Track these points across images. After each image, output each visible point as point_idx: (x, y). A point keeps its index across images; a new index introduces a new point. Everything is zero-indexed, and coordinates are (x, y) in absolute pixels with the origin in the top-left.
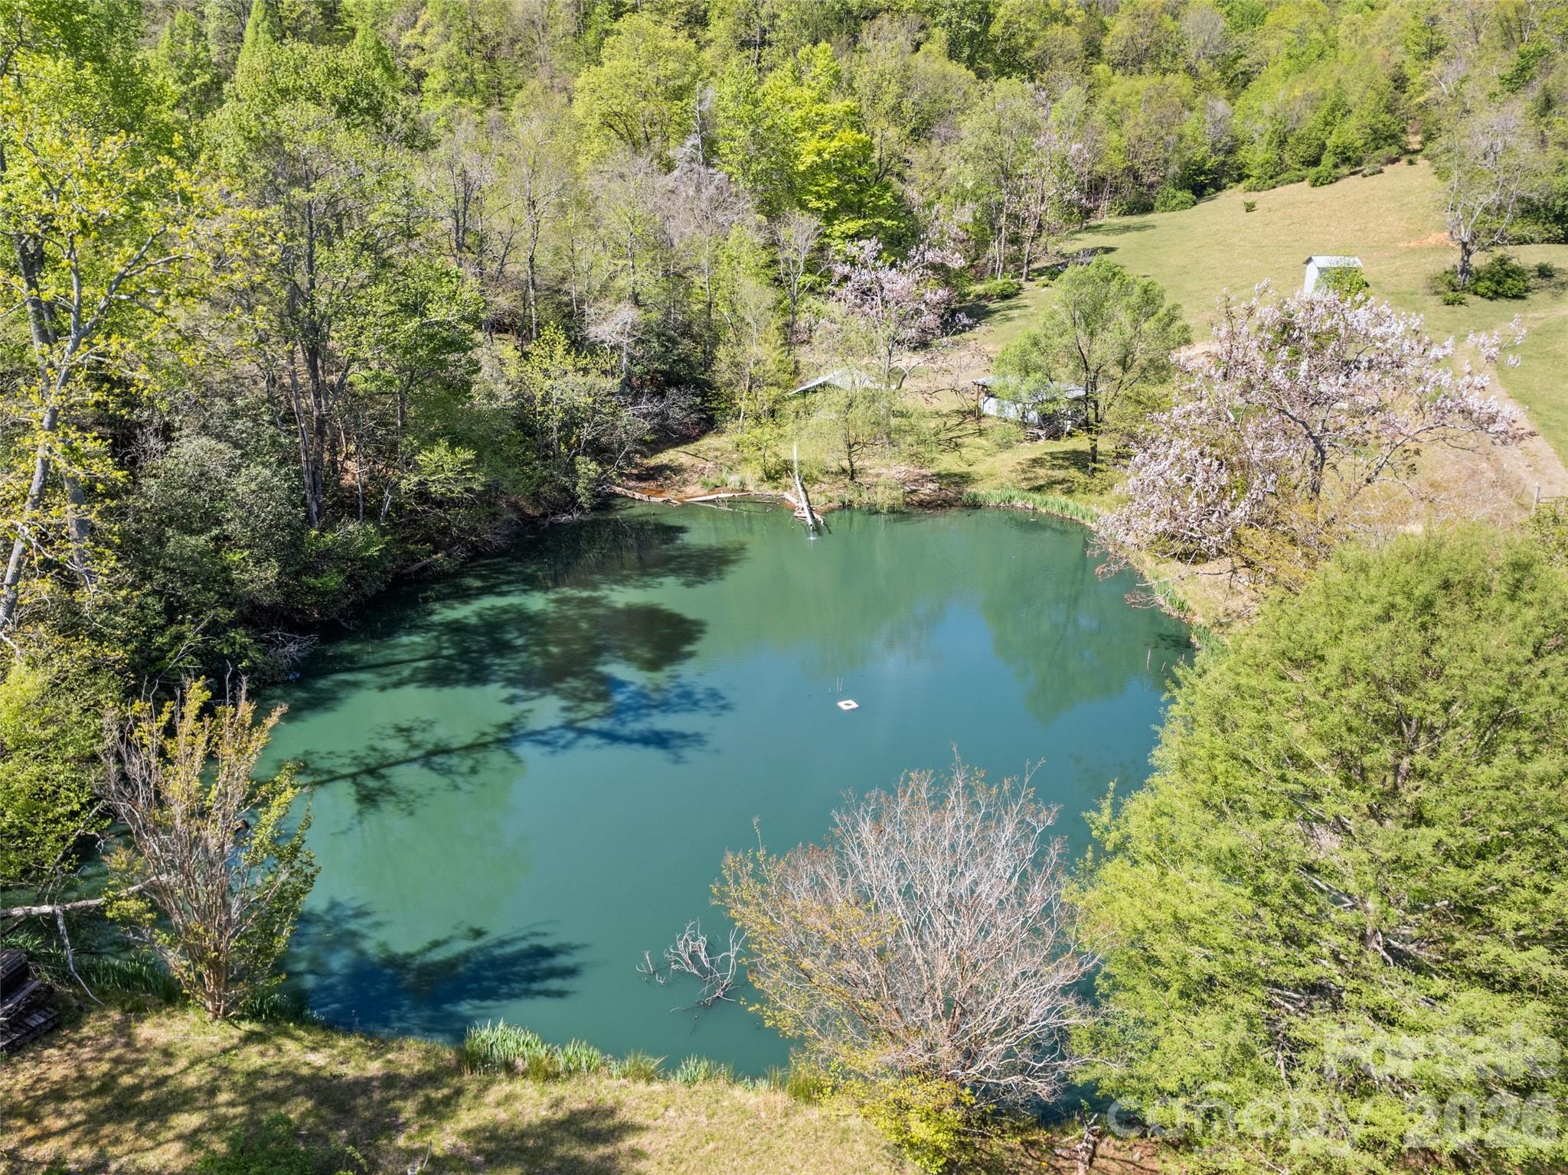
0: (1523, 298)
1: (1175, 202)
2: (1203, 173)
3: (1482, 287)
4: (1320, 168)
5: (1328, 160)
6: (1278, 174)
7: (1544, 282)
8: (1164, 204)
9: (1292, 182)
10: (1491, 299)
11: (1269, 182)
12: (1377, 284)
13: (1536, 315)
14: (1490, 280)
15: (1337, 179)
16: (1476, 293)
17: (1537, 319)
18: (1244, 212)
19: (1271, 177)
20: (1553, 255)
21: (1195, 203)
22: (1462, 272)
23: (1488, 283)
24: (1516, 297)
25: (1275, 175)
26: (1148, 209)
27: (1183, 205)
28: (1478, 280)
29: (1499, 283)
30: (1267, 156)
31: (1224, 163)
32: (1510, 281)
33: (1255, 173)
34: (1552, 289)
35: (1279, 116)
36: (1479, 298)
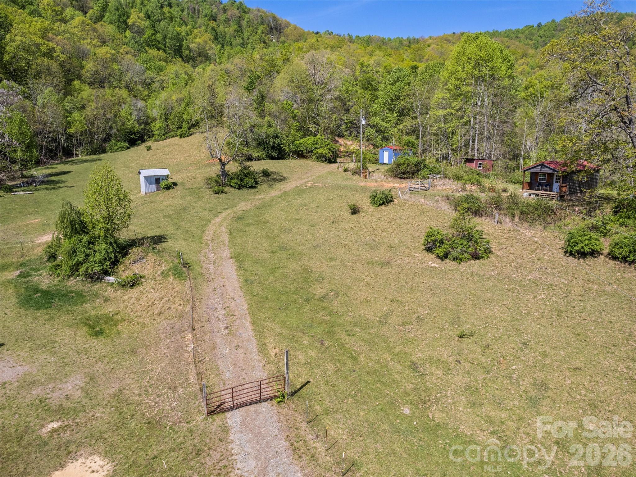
0: (255, 187)
1: (116, 147)
2: (134, 134)
3: (233, 182)
4: (183, 129)
5: (185, 126)
6: (167, 133)
7: (265, 179)
8: (111, 148)
9: (173, 137)
10: (239, 189)
11: (163, 137)
12: (183, 184)
13: (260, 197)
14: (237, 179)
15: (191, 135)
16: (231, 187)
17: (260, 199)
18: (146, 151)
19: (164, 135)
20: (271, 165)
21: (128, 148)
22: (223, 175)
23: (236, 180)
24: (252, 187)
25: (166, 133)
26: (104, 151)
27: (121, 149)
28: (232, 178)
29: (241, 180)
30: (161, 125)
31: (145, 129)
32: (247, 179)
33: (156, 133)
34: (269, 182)
35: (163, 106)
36: (233, 189)
